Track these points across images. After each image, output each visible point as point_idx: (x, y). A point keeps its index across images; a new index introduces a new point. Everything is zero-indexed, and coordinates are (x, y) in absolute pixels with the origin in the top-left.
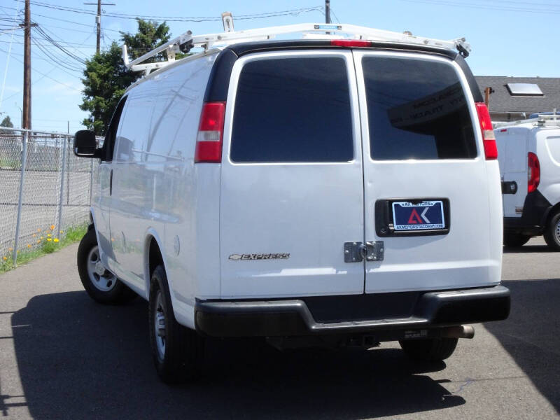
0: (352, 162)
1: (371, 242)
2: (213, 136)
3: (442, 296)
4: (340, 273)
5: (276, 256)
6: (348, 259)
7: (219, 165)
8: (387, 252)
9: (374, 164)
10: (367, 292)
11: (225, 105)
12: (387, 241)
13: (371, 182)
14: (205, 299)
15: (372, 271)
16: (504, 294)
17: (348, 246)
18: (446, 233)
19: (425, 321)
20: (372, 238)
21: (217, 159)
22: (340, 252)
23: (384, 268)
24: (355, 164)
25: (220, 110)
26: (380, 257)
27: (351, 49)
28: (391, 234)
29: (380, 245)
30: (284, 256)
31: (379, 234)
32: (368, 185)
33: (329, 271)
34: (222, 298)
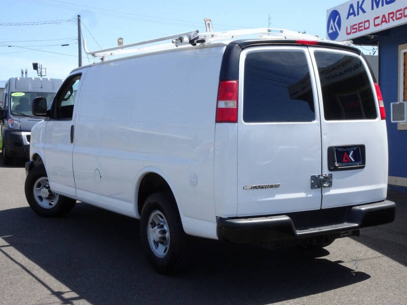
0: (314, 122)
1: (326, 175)
2: (231, 104)
3: (363, 208)
4: (308, 196)
5: (272, 186)
6: (313, 186)
7: (236, 124)
8: (334, 181)
9: (326, 123)
10: (322, 208)
11: (238, 82)
12: (334, 173)
13: (325, 134)
14: (226, 217)
15: (326, 194)
16: (393, 205)
17: (313, 178)
18: (363, 167)
19: (357, 225)
20: (326, 172)
21: (235, 120)
22: (308, 182)
23: (333, 192)
24: (316, 123)
25: (235, 86)
26: (330, 185)
27: (307, 46)
28: (336, 169)
29: (331, 176)
30: (277, 186)
31: (330, 169)
32: (324, 137)
33: (302, 195)
34: (238, 216)
